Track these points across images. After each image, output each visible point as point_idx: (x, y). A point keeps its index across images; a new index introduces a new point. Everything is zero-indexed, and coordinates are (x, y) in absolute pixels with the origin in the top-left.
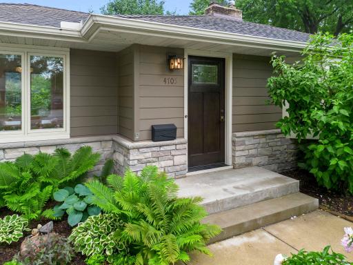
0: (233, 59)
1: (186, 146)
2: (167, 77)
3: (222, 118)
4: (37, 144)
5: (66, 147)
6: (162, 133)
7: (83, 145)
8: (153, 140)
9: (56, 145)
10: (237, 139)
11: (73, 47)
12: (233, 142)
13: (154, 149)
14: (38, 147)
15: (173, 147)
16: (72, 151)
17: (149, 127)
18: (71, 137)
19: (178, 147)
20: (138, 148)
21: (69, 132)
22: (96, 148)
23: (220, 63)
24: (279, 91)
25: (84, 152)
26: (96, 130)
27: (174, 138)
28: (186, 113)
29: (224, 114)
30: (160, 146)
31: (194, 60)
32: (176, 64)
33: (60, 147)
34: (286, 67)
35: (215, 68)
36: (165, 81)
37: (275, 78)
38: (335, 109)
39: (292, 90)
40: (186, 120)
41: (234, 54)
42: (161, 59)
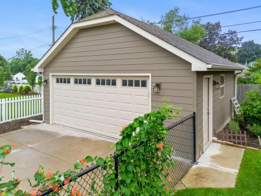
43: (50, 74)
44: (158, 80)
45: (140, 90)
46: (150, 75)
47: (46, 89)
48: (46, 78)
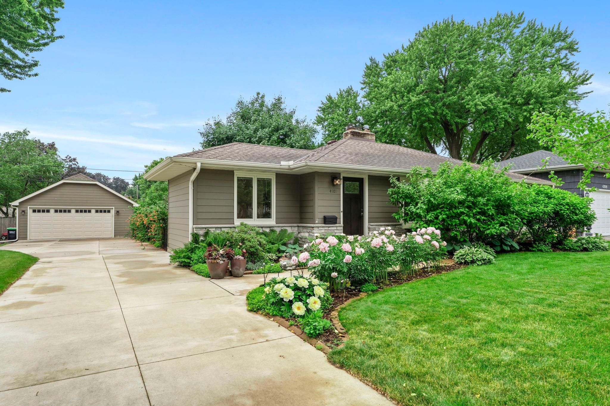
0: (369, 179)
1: (342, 228)
2: (331, 189)
3: (362, 214)
4: (262, 226)
5: (275, 229)
6: (329, 220)
7: (282, 228)
8: (325, 223)
9: (270, 227)
10: (371, 227)
11: (278, 172)
12: (369, 228)
13: (326, 228)
14: (262, 227)
15: (335, 228)
16: (278, 230)
17: (322, 217)
18: (276, 223)
19: (338, 228)
20: (318, 227)
21: (275, 220)
22: (289, 230)
23: (361, 181)
24: (394, 196)
25: (283, 232)
26: (289, 221)
27: (336, 223)
28: (342, 210)
29: (363, 212)
30: (329, 227)
31: (346, 179)
32: (337, 182)
33: (272, 229)
34: (397, 183)
35: (358, 183)
36: (330, 191)
37: (392, 189)
38: (419, 205)
39: (401, 196)
40: (342, 214)
41: (369, 176)
42: (328, 180)
43: (28, 207)
44: (118, 210)
45: (107, 214)
46: (114, 208)
47: (22, 217)
48: (23, 209)
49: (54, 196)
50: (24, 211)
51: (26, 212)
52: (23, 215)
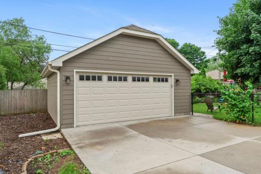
43: (75, 70)
45: (164, 84)
46: (173, 75)
47: (66, 88)
48: (68, 74)
49: (107, 54)
50: (68, 78)
51: (71, 78)
52: (68, 84)
